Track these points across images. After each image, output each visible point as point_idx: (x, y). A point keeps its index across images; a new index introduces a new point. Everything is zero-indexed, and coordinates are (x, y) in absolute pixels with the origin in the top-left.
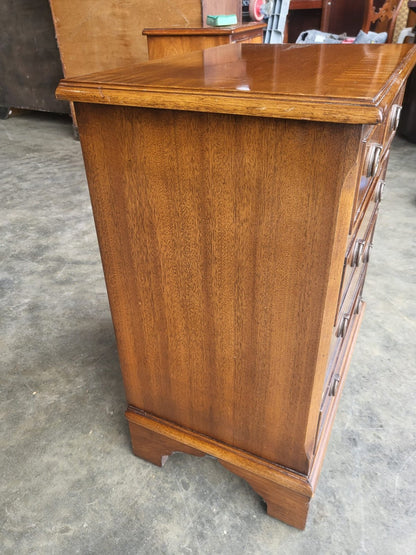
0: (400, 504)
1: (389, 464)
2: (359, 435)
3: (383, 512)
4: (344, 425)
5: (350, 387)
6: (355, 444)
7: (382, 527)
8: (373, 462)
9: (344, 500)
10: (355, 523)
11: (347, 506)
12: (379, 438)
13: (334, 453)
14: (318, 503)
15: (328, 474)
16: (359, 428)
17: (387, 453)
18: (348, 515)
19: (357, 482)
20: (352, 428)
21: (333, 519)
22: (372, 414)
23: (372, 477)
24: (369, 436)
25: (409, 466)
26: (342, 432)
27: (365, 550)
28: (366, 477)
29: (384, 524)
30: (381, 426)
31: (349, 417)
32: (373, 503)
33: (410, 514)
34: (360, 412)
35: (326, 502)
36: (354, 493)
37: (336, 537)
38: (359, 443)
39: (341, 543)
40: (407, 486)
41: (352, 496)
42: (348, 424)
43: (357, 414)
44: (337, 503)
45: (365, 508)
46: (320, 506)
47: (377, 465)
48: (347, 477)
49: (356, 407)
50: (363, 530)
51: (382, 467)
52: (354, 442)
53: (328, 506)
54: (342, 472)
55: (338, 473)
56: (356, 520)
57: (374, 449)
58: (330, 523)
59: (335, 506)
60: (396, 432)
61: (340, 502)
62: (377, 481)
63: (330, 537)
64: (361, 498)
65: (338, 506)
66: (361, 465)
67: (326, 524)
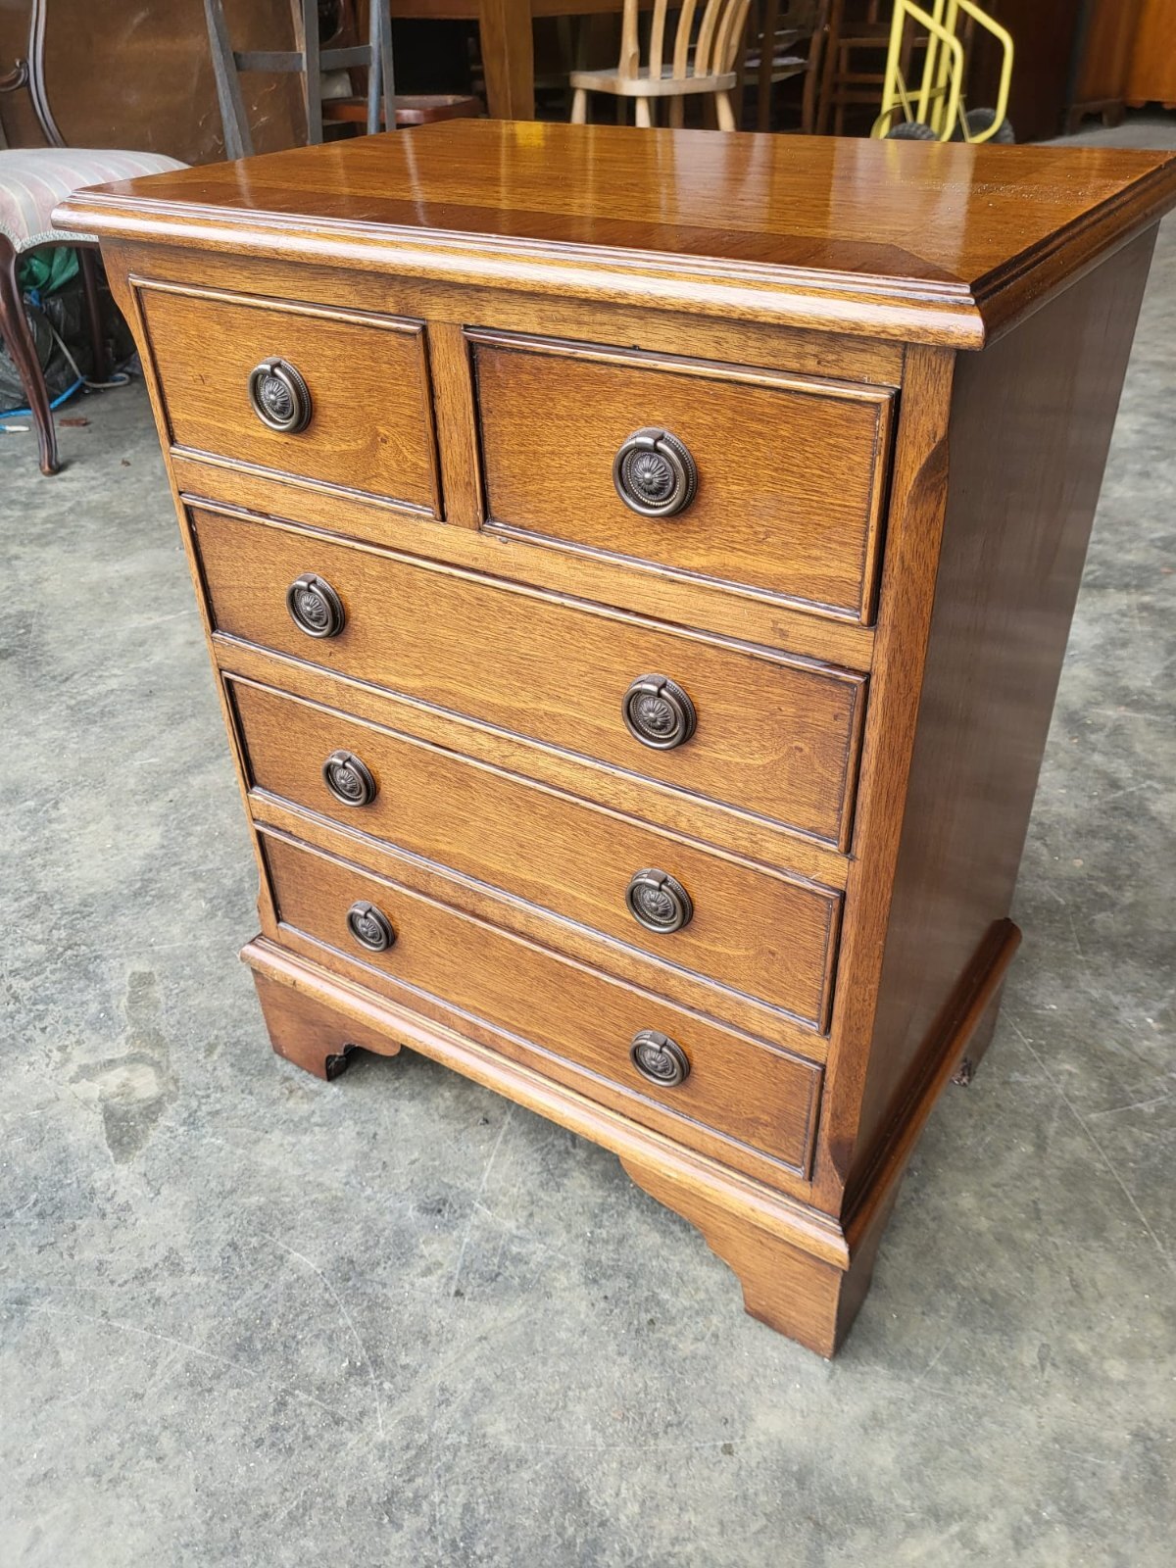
0: (254, 1242)
1: (351, 1262)
2: (448, 1227)
3: (255, 1200)
4: (490, 1203)
5: (616, 1269)
6: (425, 1209)
7: (228, 1185)
8: (368, 1230)
9: (306, 1139)
10: (257, 1141)
11: (291, 1139)
12: (427, 1272)
13: (416, 1155)
14: (318, 1093)
15: (371, 1128)
16: (468, 1234)
17: (379, 1270)
18: (276, 1136)
19: (335, 1178)
20: (474, 1220)
21: (280, 1110)
22: (507, 1288)
23: (333, 1211)
24: (440, 1249)
25: (331, 1306)
26: (467, 1193)
27: (205, 1141)
28: (335, 1198)
29: (233, 1191)
30: (458, 1293)
31: (510, 1225)
32: (279, 1189)
33: (229, 1251)
34: (518, 1260)
35: (313, 1107)
36: (314, 1162)
37: (249, 1104)
38: (426, 1219)
39: (235, 1107)
40: (284, 1277)
41: (309, 1156)
42: (485, 1211)
43: (515, 1249)
44: (305, 1124)
45: (275, 1171)
46: (311, 1096)
47: (357, 1234)
48: (352, 1163)
49: (537, 1252)
50: (240, 1151)
51: (351, 1242)
52: (435, 1208)
53: (305, 1108)
54: (366, 1156)
55: (366, 1149)
56: (261, 1143)
57: (400, 1246)
58: (274, 1102)
59: (301, 1118)
60: (434, 1326)
61: (306, 1131)
62: (320, 1219)
63: (251, 1093)
64: (298, 1172)
65: (298, 1126)
66: (369, 1199)
67: (275, 1094)
